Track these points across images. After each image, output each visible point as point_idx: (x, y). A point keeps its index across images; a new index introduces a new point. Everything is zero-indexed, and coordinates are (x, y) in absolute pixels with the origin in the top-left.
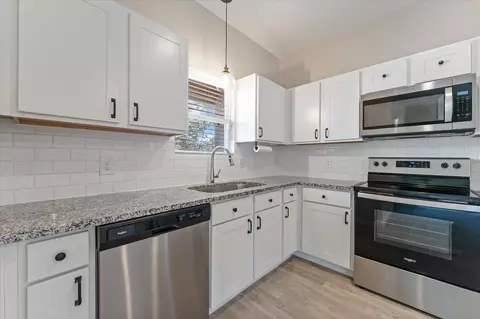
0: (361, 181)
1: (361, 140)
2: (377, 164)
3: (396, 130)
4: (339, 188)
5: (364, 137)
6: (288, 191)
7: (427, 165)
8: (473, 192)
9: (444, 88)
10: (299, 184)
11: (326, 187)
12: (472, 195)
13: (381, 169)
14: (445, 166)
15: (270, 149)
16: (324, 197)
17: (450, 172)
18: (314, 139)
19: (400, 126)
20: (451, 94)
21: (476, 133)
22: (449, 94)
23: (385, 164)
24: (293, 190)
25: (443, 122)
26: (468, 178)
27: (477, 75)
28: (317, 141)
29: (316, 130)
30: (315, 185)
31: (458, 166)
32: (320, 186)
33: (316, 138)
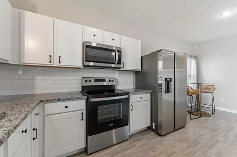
1: (82, 67)
2: (86, 81)
7: (105, 81)
10: (41, 101)
13: (88, 84)
17: (110, 83)
20: (117, 53)
21: (120, 69)
23: (90, 81)
29: (50, 56)
30: (59, 100)
31: (112, 81)
32: (64, 100)
33: (50, 62)
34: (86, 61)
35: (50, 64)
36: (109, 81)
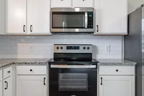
0: (51, 58)
1: (51, 34)
2: (58, 48)
3: (63, 30)
4: (40, 64)
5: (52, 33)
6: (6, 70)
7: (78, 48)
8: (93, 59)
9: (85, 12)
10: (14, 63)
11: (32, 64)
12: (93, 61)
13: (60, 51)
16: (31, 70)
17: (86, 51)
18: (23, 32)
19: (65, 28)
20: (87, 15)
21: (94, 34)
22: (86, 15)
23: (62, 48)
24: (10, 68)
25: (84, 28)
26: (91, 53)
27: (95, 9)
28: (25, 33)
29: (24, 26)
30: (25, 63)
31: (88, 48)
32: (29, 63)
33: (24, 31)
34: (53, 28)
35: (24, 32)
36: (84, 48)
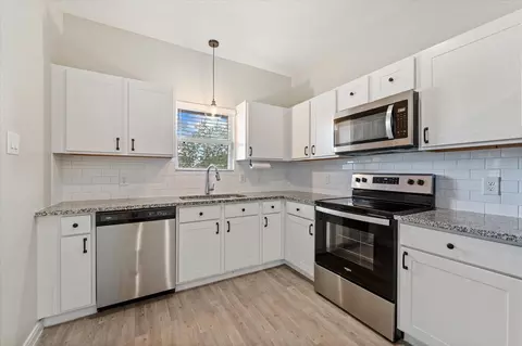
2: (359, 180)
6: (272, 204)
7: (395, 181)
9: (386, 106)
10: (282, 197)
14: (411, 182)
15: (268, 165)
16: (298, 210)
20: (391, 112)
25: (387, 139)
29: (306, 147)
33: (306, 155)
